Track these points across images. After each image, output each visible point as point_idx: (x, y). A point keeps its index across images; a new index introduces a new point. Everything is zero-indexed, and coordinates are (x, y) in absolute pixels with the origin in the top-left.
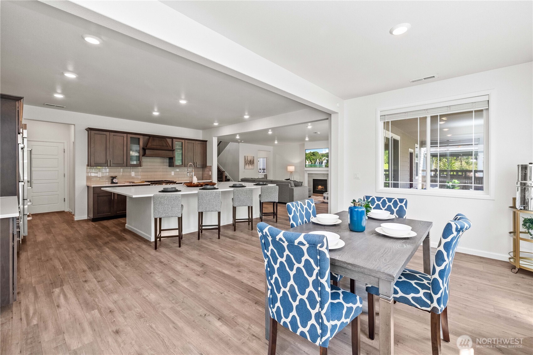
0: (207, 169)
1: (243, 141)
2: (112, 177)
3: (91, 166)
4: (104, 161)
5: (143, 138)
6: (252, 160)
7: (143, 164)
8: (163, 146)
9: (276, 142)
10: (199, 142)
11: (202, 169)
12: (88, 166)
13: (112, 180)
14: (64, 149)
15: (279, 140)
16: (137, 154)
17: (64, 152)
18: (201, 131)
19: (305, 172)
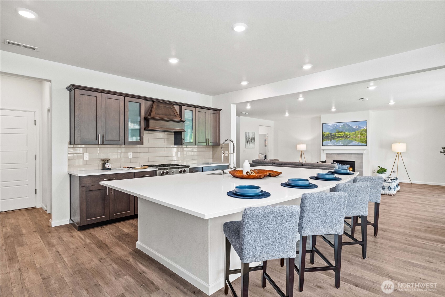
0: (219, 148)
1: (247, 114)
2: (103, 160)
3: (75, 144)
4: (94, 137)
5: (145, 104)
6: (253, 137)
7: (146, 141)
8: (170, 115)
9: (287, 115)
10: (212, 111)
11: (212, 148)
12: (70, 144)
13: (104, 165)
14: (35, 121)
15: (290, 112)
16: (137, 127)
17: (35, 124)
18: (211, 97)
19: (322, 151)
